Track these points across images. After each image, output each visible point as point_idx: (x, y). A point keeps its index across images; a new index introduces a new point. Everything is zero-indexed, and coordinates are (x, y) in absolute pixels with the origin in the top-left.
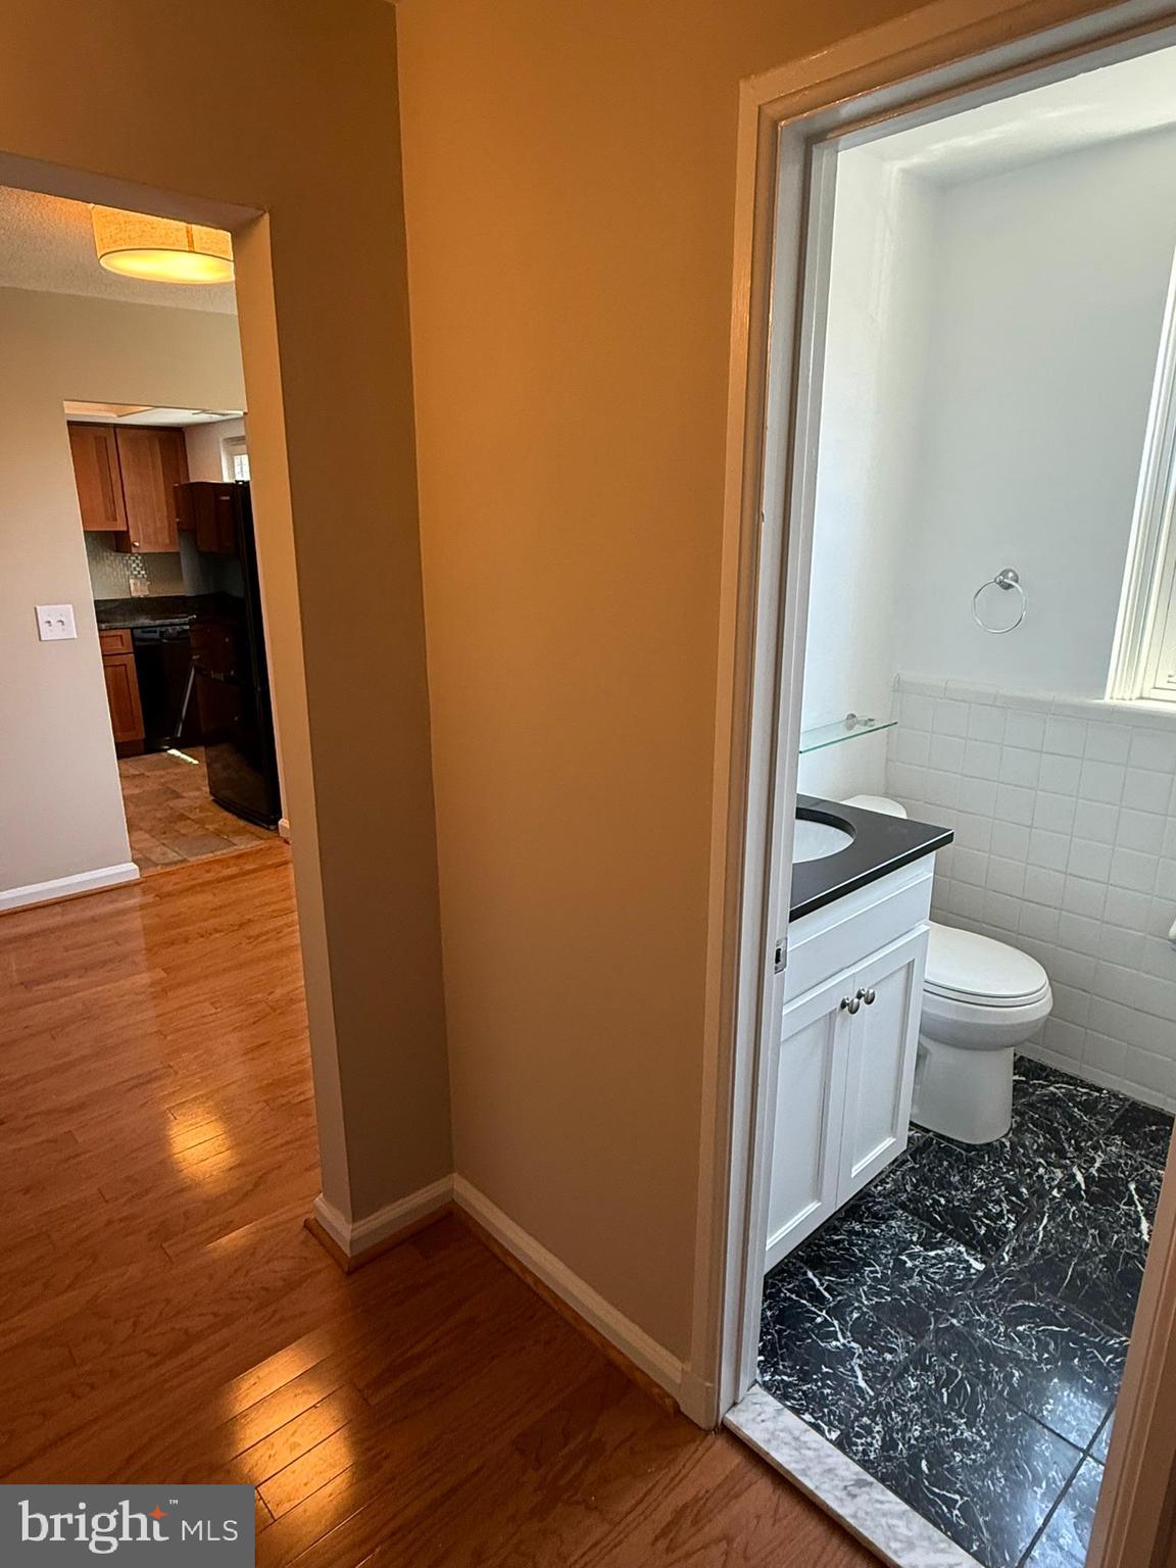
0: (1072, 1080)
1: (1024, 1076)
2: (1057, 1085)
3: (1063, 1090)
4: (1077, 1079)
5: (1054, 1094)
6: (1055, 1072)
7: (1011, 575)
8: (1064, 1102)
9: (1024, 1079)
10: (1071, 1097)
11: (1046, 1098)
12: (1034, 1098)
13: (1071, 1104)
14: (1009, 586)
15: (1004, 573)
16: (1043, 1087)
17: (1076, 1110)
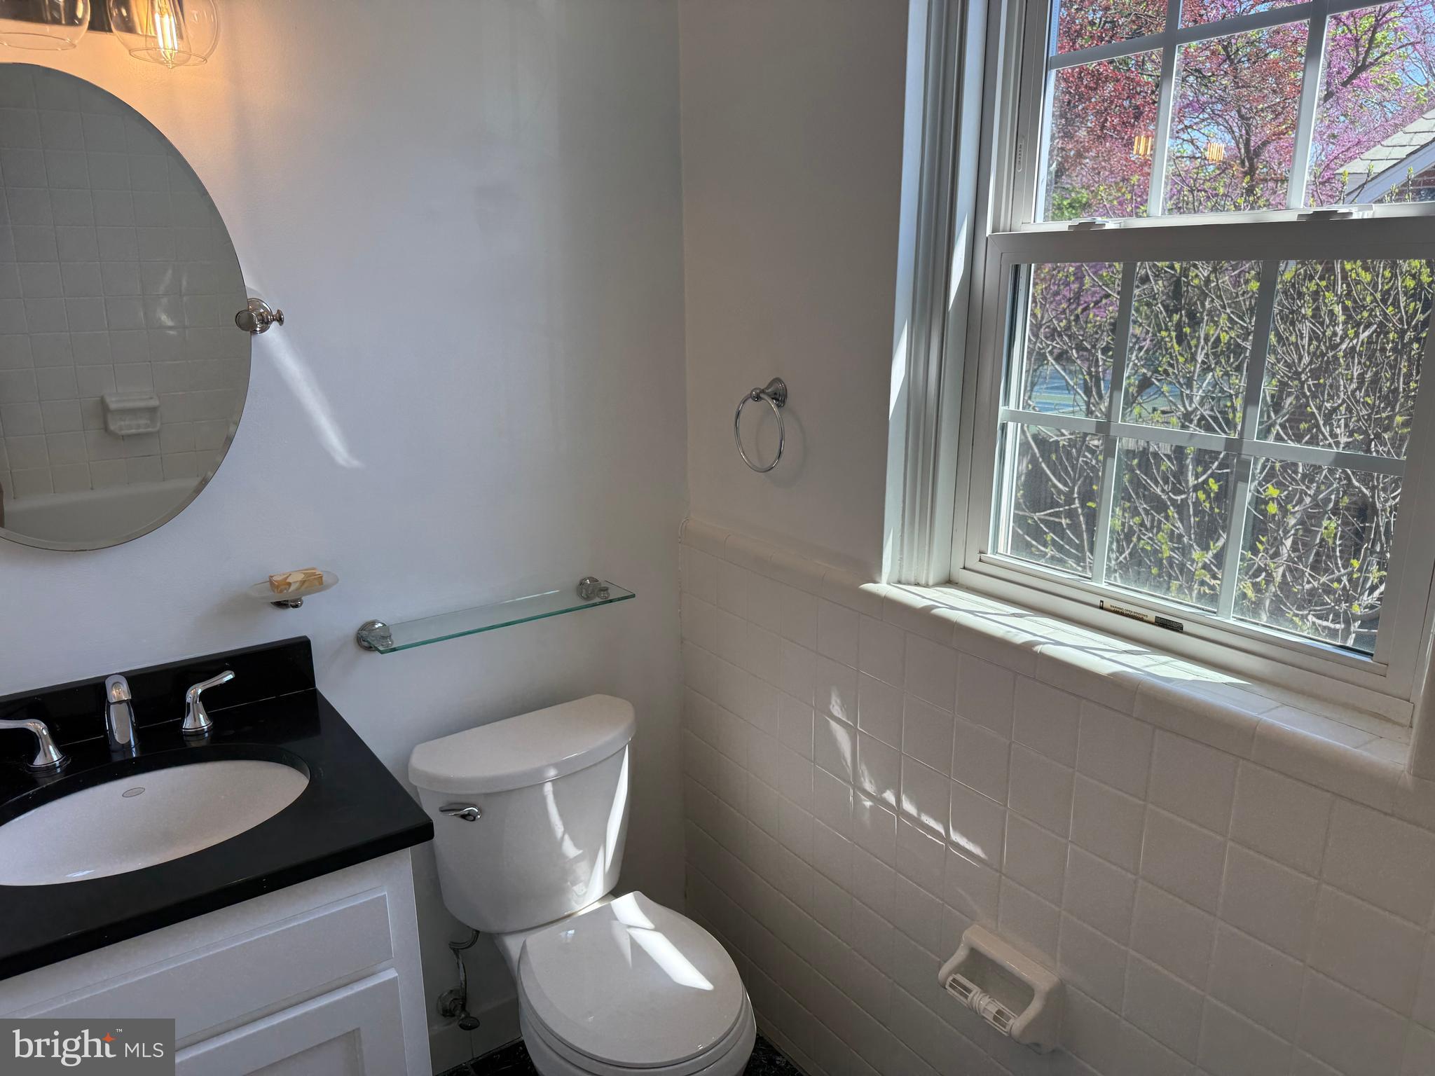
7: (777, 387)
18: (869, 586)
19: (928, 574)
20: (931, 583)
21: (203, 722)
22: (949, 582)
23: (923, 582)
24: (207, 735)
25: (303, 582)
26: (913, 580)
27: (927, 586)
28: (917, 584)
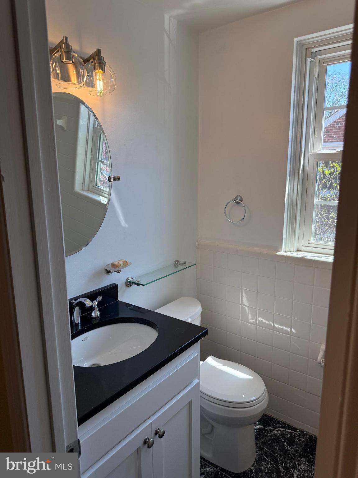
0: (284, 425)
1: (263, 425)
2: (277, 429)
3: (280, 432)
4: (286, 424)
5: (276, 435)
6: (277, 421)
7: (239, 198)
8: (280, 439)
9: (262, 427)
10: (283, 435)
11: (273, 438)
12: (267, 438)
13: (283, 440)
14: (238, 203)
15: (237, 197)
16: (271, 431)
17: (285, 444)
18: (278, 253)
19: (294, 248)
20: (295, 251)
21: (98, 314)
22: (298, 250)
23: (292, 251)
24: (99, 318)
25: (124, 264)
26: (289, 250)
27: (294, 252)
28: (290, 252)
